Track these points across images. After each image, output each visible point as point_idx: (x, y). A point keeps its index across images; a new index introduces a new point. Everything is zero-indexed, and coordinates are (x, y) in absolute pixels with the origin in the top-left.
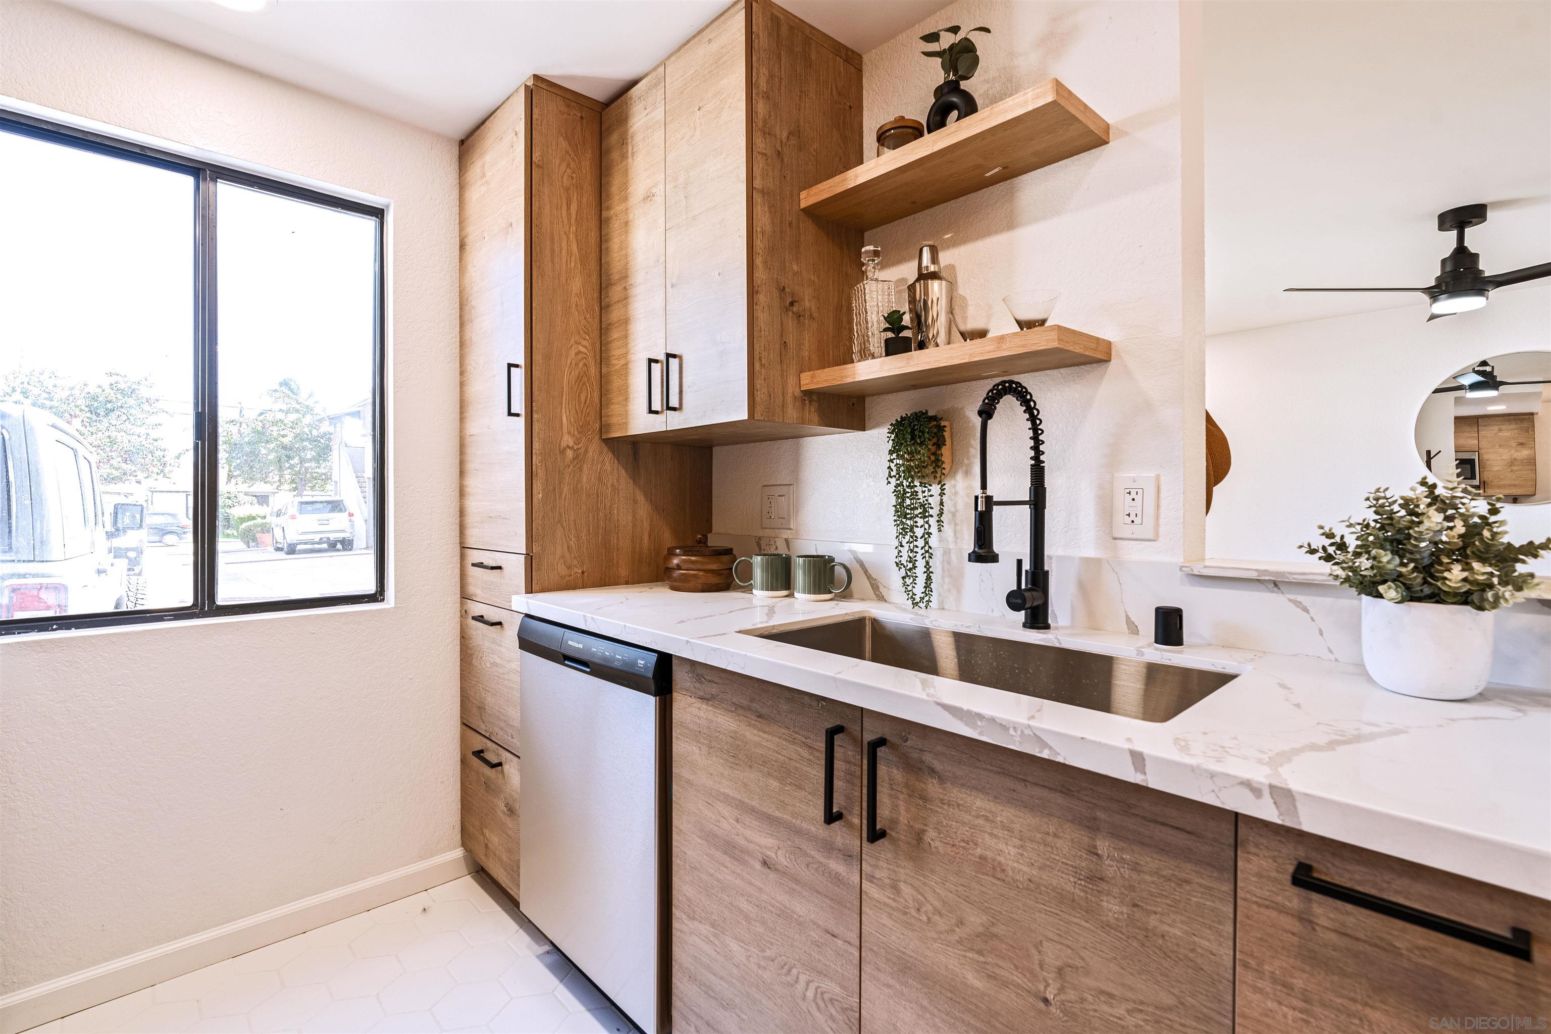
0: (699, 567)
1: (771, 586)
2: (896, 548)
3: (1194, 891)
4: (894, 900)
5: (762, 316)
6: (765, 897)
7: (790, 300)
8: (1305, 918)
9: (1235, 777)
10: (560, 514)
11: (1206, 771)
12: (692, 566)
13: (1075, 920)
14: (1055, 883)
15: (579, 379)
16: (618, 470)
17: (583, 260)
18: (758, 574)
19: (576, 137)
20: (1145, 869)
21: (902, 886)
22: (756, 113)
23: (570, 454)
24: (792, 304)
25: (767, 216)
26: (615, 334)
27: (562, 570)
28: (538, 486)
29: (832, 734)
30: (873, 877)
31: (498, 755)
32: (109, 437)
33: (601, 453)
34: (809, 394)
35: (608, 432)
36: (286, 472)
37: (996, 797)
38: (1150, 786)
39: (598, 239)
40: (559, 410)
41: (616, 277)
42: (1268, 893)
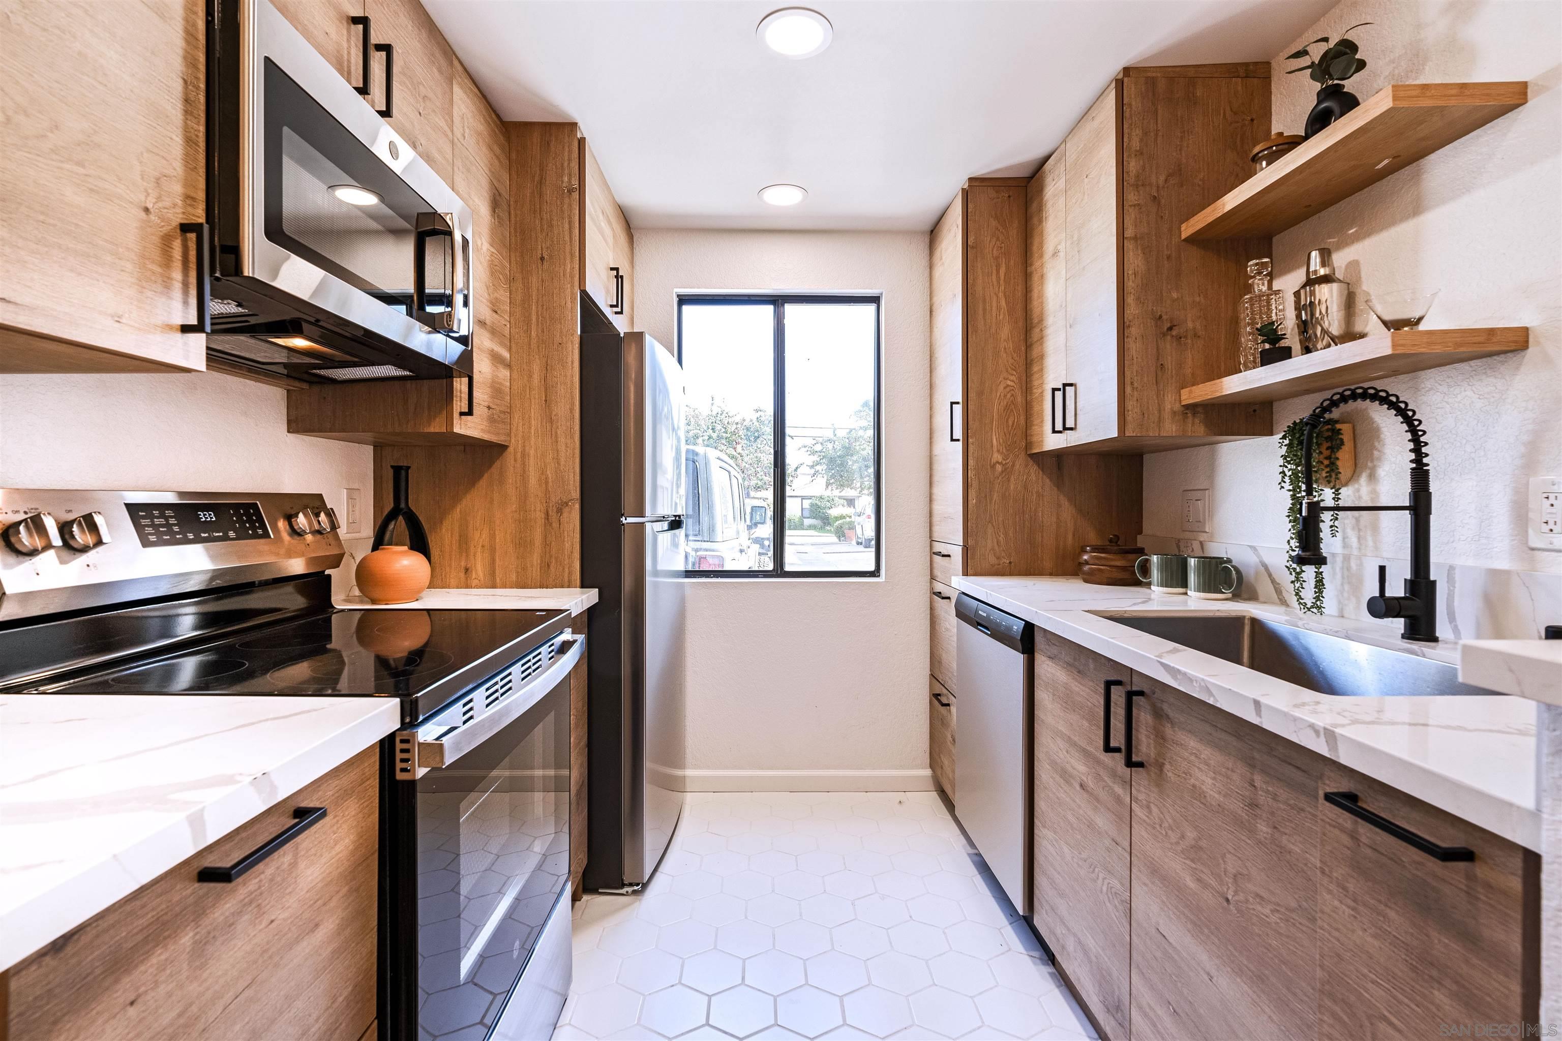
0: (1103, 562)
1: (1165, 583)
2: (1288, 552)
3: (1306, 817)
4: (1147, 817)
5: (1134, 347)
6: (1081, 812)
7: (1169, 325)
8: (1354, 836)
9: (1306, 721)
10: (991, 516)
11: (1292, 716)
12: (1097, 562)
13: (1243, 838)
14: (1232, 807)
15: (1007, 408)
16: (1042, 478)
17: (1011, 311)
18: (1155, 574)
19: (1005, 214)
20: (1280, 799)
21: (1152, 806)
22: (1128, 173)
23: (999, 468)
24: (1170, 329)
25: (1140, 258)
26: (1035, 368)
27: (992, 559)
28: (972, 493)
29: (1108, 685)
30: (1137, 799)
31: (948, 698)
32: (757, 457)
33: (1026, 466)
34: (1193, 409)
35: (1031, 449)
36: (865, 479)
37: (1201, 740)
38: (1264, 727)
39: (1024, 291)
40: (989, 434)
41: (1036, 321)
42: (1335, 816)
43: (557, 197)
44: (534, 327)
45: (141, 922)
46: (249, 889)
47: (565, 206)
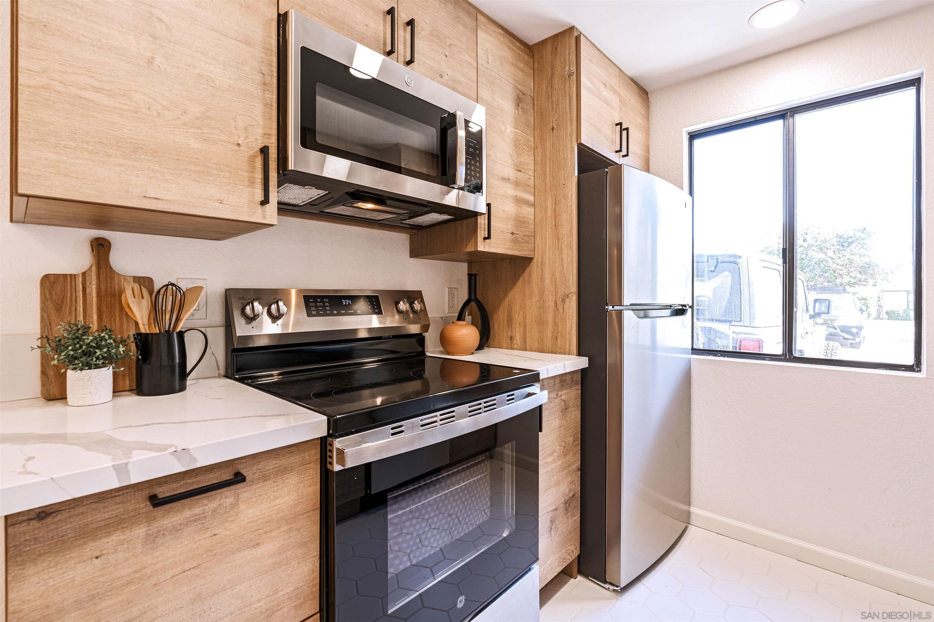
43: (561, 84)
44: (548, 176)
45: (103, 515)
46: (194, 512)
47: (567, 88)
